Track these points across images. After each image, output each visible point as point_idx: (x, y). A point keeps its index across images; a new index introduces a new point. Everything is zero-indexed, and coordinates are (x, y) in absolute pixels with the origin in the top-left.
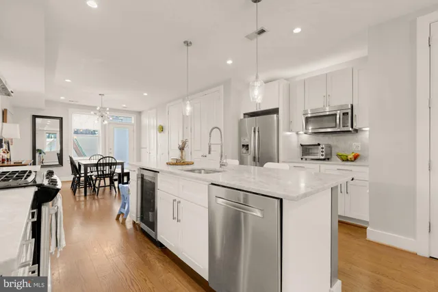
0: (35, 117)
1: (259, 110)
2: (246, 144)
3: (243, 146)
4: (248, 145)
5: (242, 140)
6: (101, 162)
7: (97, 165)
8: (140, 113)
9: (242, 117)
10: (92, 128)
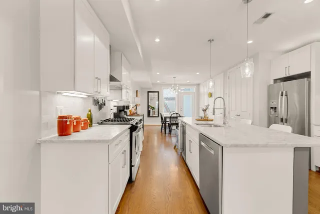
0: (148, 92)
1: (288, 75)
2: (274, 106)
3: (272, 108)
4: (276, 108)
5: (271, 103)
6: (172, 116)
7: (170, 118)
8: (199, 84)
9: (272, 82)
10: (173, 96)
